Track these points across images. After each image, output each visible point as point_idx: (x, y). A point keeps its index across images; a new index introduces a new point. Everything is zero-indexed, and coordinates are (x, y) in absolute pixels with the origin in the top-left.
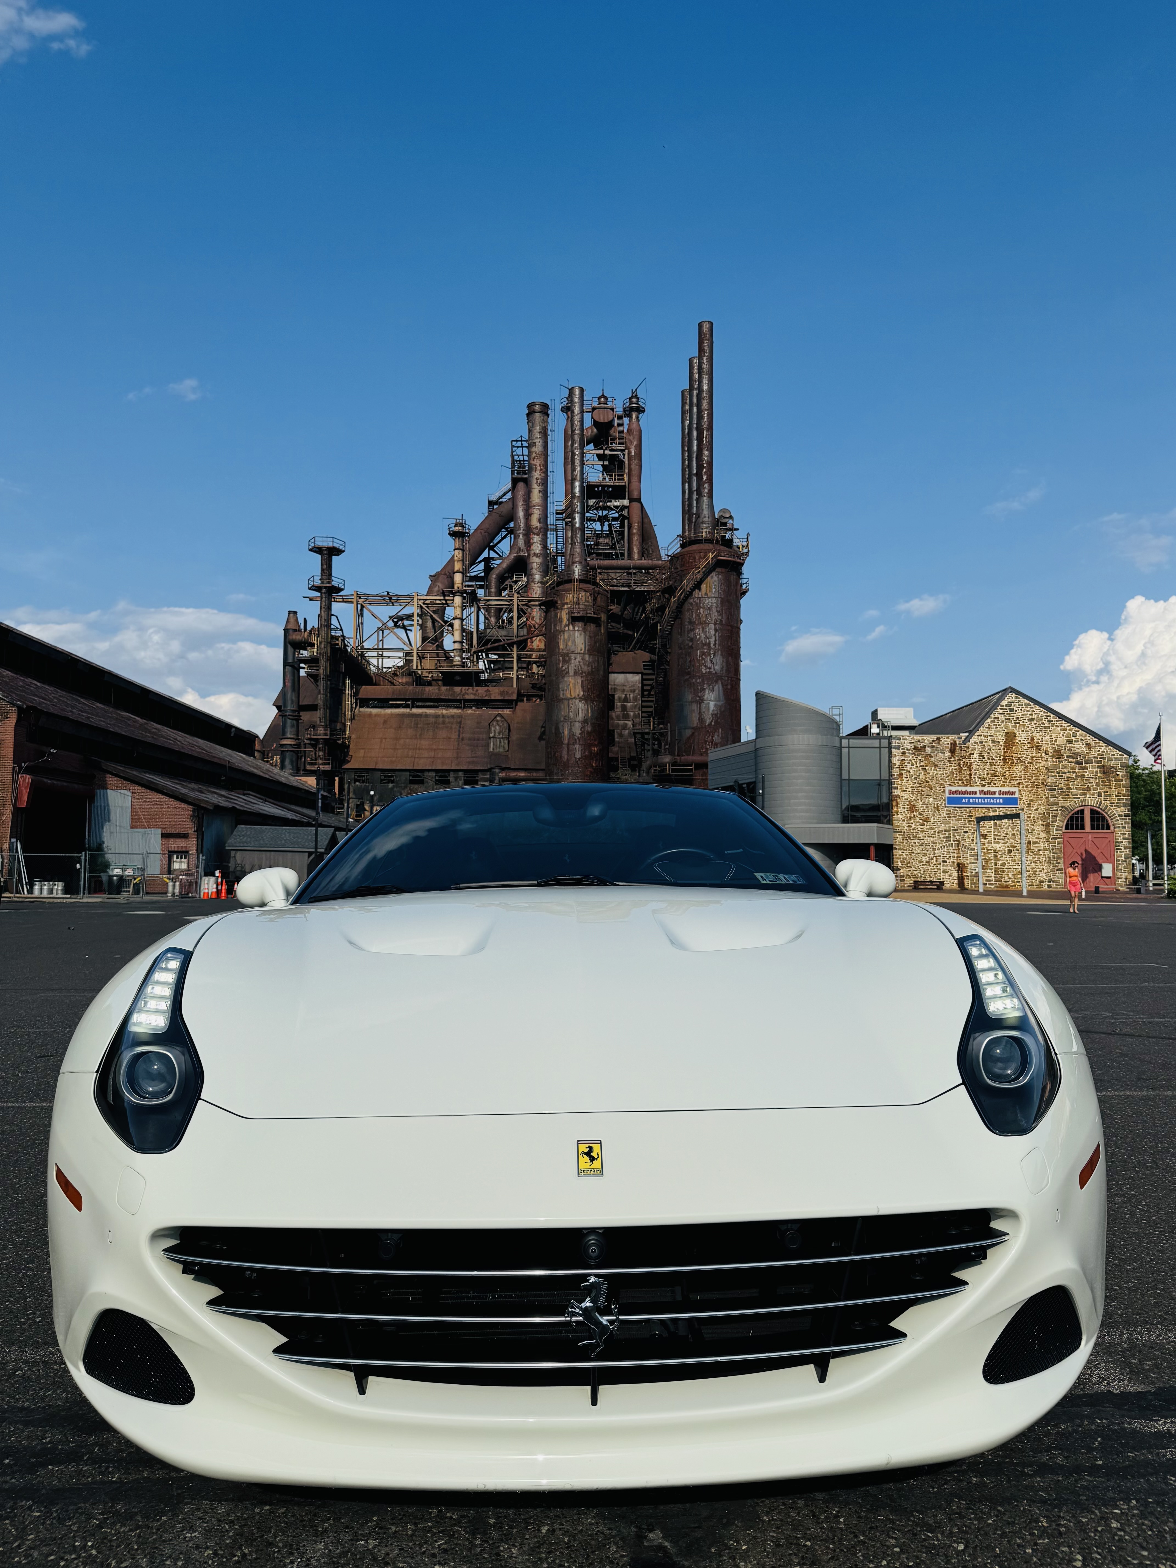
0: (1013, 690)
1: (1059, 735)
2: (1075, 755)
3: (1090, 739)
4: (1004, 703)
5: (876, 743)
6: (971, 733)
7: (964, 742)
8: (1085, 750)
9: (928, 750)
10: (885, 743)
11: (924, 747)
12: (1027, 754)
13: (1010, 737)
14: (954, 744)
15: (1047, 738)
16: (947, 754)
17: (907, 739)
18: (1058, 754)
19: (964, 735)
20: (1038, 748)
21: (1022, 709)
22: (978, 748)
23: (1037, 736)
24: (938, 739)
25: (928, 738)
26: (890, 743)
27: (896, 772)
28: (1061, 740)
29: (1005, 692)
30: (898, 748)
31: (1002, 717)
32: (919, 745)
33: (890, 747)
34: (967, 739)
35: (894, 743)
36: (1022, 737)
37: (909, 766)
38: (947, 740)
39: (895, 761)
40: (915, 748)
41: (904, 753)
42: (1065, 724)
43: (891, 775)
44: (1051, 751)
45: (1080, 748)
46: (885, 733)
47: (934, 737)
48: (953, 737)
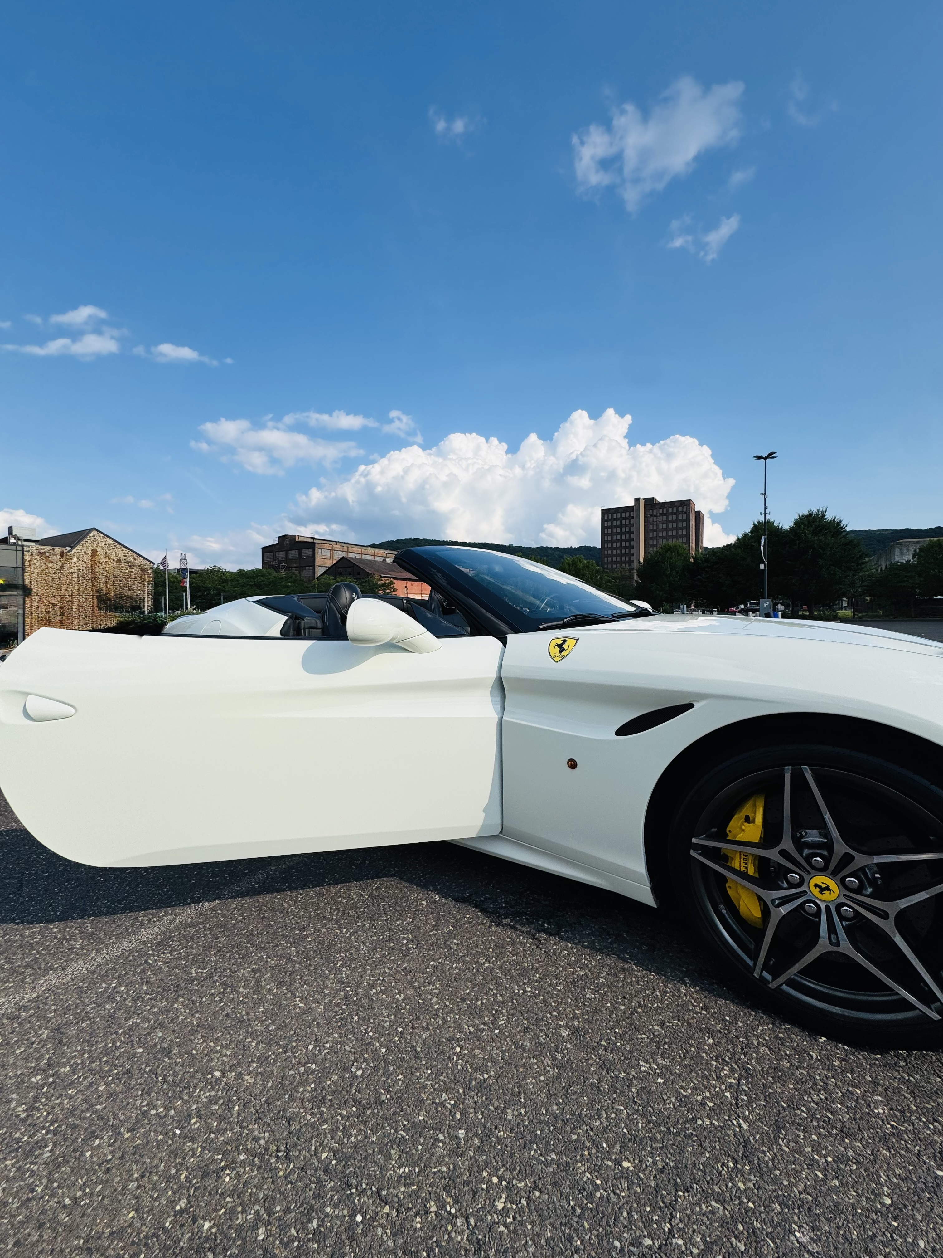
0: (96, 530)
1: (120, 553)
2: (128, 562)
3: (135, 555)
4: (91, 535)
5: (14, 548)
6: (73, 548)
7: (68, 552)
8: (133, 560)
9: (47, 554)
10: (19, 548)
11: (45, 553)
12: (104, 560)
13: (94, 552)
14: (62, 552)
15: (114, 553)
16: (59, 557)
17: (34, 547)
18: (119, 561)
19: (68, 548)
20: (109, 558)
21: (100, 539)
22: (76, 555)
23: (108, 552)
24: (53, 549)
25: (47, 548)
26: (23, 549)
27: (27, 564)
28: (121, 555)
29: (91, 530)
30: (28, 551)
31: (90, 542)
32: (42, 551)
33: (23, 551)
34: (70, 551)
35: (25, 549)
36: (100, 552)
37: (35, 561)
38: (58, 550)
39: (27, 558)
40: (39, 552)
41: (32, 555)
42: (123, 548)
43: (23, 565)
44: (115, 559)
45: (130, 559)
46: (20, 543)
47: (51, 548)
48: (61, 549)
